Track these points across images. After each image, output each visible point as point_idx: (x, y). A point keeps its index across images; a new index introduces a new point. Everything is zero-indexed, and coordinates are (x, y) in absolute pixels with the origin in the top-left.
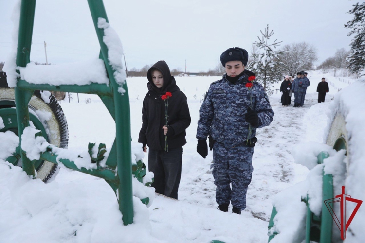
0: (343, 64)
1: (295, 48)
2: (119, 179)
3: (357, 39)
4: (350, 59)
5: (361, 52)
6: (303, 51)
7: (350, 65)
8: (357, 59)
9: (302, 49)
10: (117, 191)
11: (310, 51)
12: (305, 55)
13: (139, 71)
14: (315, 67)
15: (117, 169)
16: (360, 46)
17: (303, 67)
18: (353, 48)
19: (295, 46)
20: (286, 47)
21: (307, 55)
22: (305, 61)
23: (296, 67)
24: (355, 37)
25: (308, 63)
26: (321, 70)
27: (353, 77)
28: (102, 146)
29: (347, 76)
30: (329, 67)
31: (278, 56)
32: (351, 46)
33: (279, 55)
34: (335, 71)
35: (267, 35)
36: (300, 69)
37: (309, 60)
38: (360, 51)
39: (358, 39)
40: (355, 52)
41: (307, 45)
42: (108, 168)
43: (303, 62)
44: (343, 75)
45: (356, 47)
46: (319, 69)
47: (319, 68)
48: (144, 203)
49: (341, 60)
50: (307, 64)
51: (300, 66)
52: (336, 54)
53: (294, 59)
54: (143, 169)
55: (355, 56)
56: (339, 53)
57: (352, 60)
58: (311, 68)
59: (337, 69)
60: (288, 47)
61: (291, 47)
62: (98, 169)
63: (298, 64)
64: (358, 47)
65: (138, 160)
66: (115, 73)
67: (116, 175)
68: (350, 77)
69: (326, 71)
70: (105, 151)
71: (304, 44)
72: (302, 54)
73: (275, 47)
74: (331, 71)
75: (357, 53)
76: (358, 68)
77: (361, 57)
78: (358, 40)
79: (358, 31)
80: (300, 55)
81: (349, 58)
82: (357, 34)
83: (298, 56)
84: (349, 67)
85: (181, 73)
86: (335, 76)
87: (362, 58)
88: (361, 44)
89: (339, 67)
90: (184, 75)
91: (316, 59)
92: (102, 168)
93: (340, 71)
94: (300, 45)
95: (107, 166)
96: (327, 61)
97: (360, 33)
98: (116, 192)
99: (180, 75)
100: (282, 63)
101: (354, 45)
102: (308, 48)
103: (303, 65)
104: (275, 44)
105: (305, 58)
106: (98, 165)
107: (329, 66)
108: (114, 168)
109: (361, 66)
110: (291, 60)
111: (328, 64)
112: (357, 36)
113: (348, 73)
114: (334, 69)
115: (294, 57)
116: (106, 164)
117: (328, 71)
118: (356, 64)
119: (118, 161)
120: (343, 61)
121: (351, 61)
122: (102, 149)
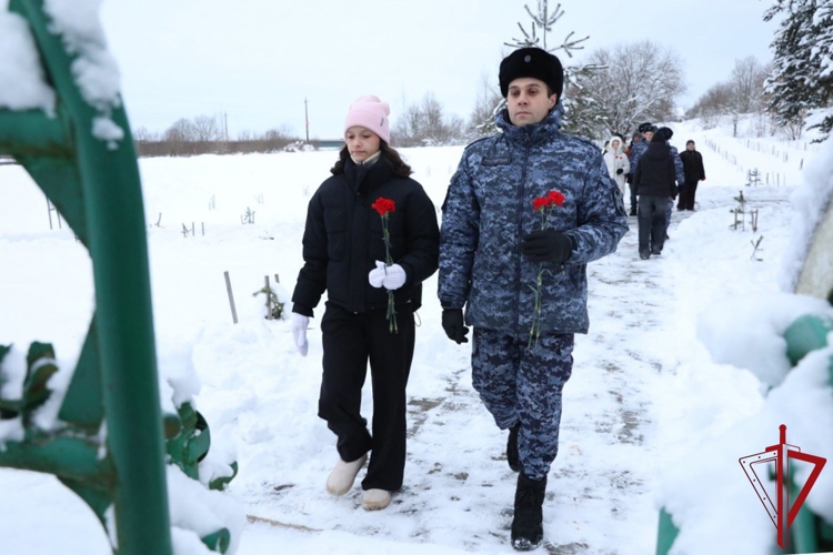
0: (754, 102)
1: (623, 58)
2: (114, 469)
3: (788, 27)
4: (775, 85)
5: (802, 66)
6: (645, 65)
7: (776, 102)
8: (793, 84)
9: (643, 61)
10: (110, 514)
11: (665, 67)
12: (653, 77)
13: (159, 139)
14: (680, 112)
15: (103, 432)
16: (798, 48)
17: (649, 112)
18: (780, 53)
19: (623, 51)
20: (597, 55)
21: (656, 76)
22: (652, 95)
23: (628, 114)
24: (783, 24)
25: (662, 101)
26: (697, 120)
27: (782, 136)
28: (40, 351)
29: (768, 135)
30: (717, 110)
31: (578, 80)
32: (774, 49)
33: (580, 77)
34: (735, 121)
35: (545, 19)
36: (640, 118)
37: (662, 91)
38: (798, 62)
39: (792, 28)
40: (786, 64)
41: (655, 50)
42: (70, 434)
43: (648, 96)
44: (756, 132)
45: (786, 51)
46: (693, 117)
47: (692, 114)
48: (212, 547)
49: (747, 91)
50: (658, 103)
51: (639, 110)
52: (734, 72)
53: (624, 91)
54: (198, 432)
55: (787, 76)
56: (741, 70)
57: (779, 87)
58: (670, 114)
59: (740, 115)
60: (602, 56)
61: (612, 54)
62: (26, 442)
63: (634, 105)
64: (792, 52)
65: (181, 400)
66: (79, 65)
67: (102, 453)
68: (774, 137)
69: (712, 121)
70: (52, 369)
71: (648, 45)
72: (643, 76)
73: (570, 55)
74: (724, 121)
75: (791, 69)
76: (797, 110)
77: (803, 80)
78: (790, 31)
79: (790, 7)
80: (639, 79)
81: (771, 82)
82: (789, 16)
83: (633, 81)
84: (773, 108)
85: (294, 141)
86: (735, 134)
87: (806, 83)
88: (800, 44)
89: (745, 110)
90: (301, 148)
91: (683, 90)
92: (43, 435)
93: (747, 122)
94: (636, 50)
95: (64, 424)
96: (711, 94)
97: (795, 11)
98: (103, 521)
99: (291, 147)
100: (591, 100)
101: (783, 47)
102: (660, 59)
103: (647, 106)
104: (568, 46)
105: (652, 86)
106: (27, 423)
107: (717, 108)
108: (93, 428)
109: (804, 103)
110: (614, 93)
111: (716, 103)
112: (788, 21)
113: (769, 126)
114: (731, 117)
115: (622, 85)
116: (62, 416)
117: (717, 121)
118: (790, 99)
119: (108, 400)
120: (753, 93)
121: (776, 90)
122: (42, 362)
